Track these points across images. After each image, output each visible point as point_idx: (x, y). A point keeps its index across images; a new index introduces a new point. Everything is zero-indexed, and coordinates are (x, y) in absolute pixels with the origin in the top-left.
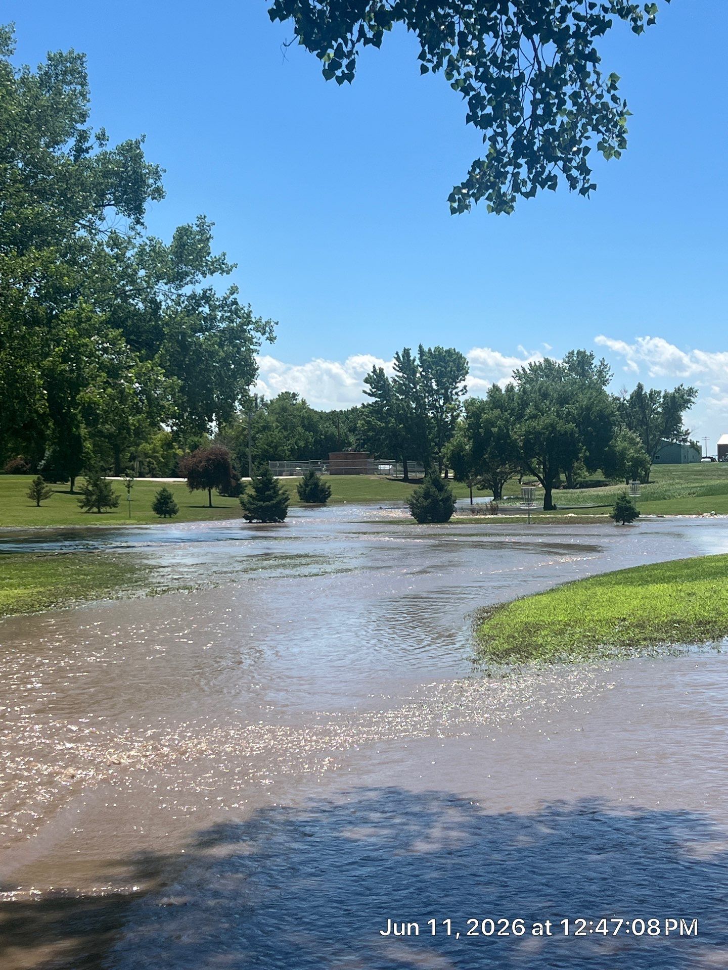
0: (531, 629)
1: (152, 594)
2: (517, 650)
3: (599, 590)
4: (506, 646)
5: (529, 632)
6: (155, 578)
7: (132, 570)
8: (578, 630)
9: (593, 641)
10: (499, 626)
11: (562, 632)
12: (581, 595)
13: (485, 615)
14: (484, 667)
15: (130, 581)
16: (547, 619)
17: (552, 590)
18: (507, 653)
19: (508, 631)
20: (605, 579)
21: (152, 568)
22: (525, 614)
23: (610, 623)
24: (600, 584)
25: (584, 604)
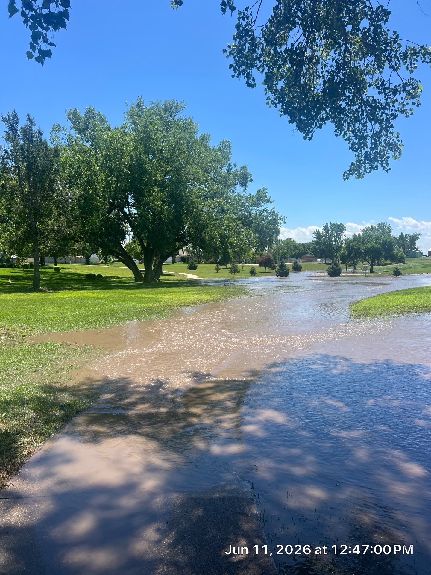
0: (367, 308)
1: (251, 297)
2: (363, 315)
3: (389, 297)
4: (359, 313)
5: (367, 309)
6: (251, 292)
7: (244, 290)
8: (383, 309)
9: (388, 312)
10: (357, 307)
11: (377, 309)
12: (383, 298)
13: (352, 304)
14: (352, 320)
15: (244, 293)
16: (372, 306)
17: (374, 297)
18: (360, 315)
19: (360, 309)
20: (391, 293)
21: (250, 290)
22: (365, 304)
23: (393, 307)
24: (390, 295)
25: (385, 301)
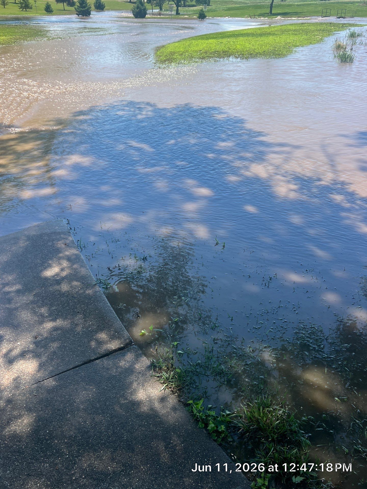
0: (172, 53)
2: (168, 60)
3: (193, 41)
4: (165, 59)
8: (187, 54)
9: (191, 57)
10: (163, 53)
11: (182, 54)
12: (188, 43)
13: (158, 49)
14: (158, 65)
20: (195, 38)
24: (194, 39)
25: (189, 46)
